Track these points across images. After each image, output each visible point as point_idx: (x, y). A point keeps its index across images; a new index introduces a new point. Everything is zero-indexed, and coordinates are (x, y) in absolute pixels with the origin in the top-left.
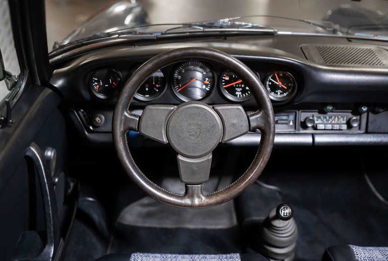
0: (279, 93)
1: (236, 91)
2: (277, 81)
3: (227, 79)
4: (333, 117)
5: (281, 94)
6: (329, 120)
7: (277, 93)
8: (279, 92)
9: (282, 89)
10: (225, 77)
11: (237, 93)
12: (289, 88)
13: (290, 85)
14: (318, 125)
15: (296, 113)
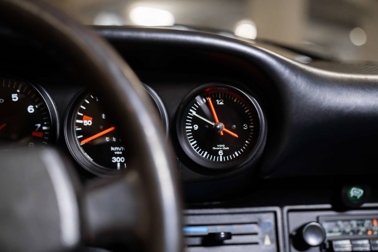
0: (221, 153)
1: (113, 154)
2: (214, 121)
3: (88, 122)
4: (367, 223)
5: (226, 153)
6: (358, 231)
7: (216, 153)
8: (221, 148)
9: (226, 139)
10: (81, 118)
11: (115, 160)
12: (243, 135)
13: (245, 127)
14: (335, 243)
15: (275, 213)
